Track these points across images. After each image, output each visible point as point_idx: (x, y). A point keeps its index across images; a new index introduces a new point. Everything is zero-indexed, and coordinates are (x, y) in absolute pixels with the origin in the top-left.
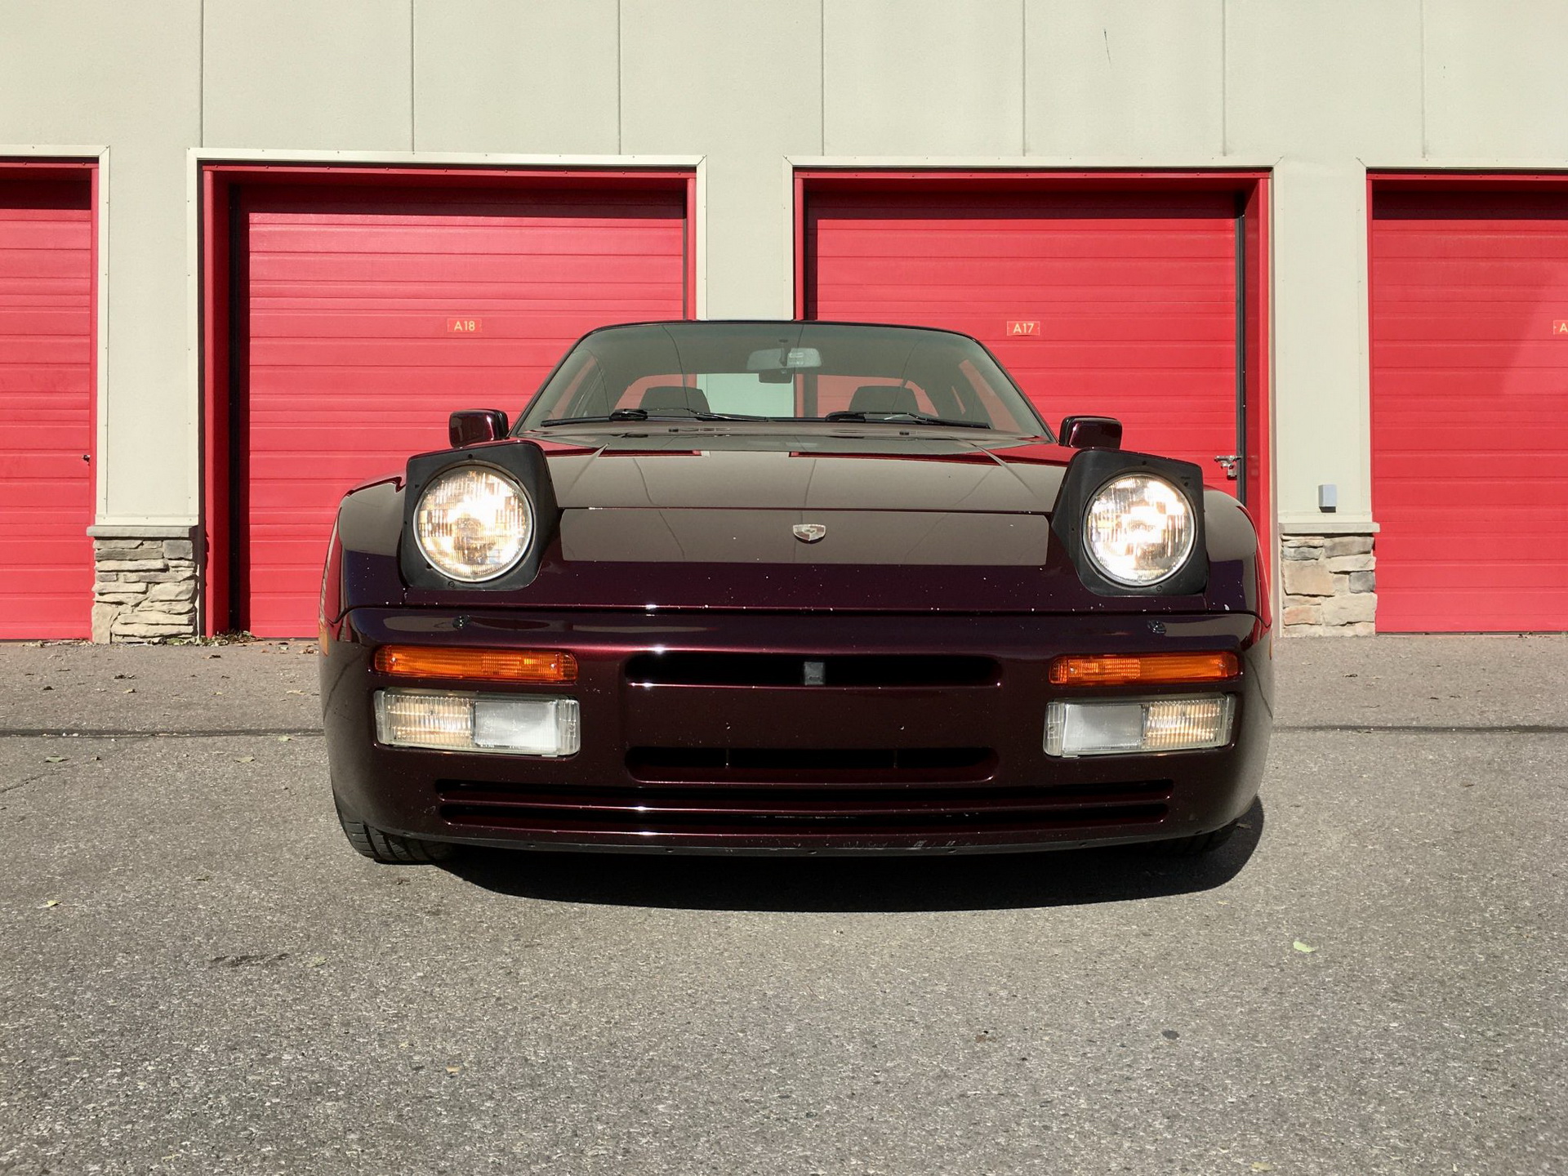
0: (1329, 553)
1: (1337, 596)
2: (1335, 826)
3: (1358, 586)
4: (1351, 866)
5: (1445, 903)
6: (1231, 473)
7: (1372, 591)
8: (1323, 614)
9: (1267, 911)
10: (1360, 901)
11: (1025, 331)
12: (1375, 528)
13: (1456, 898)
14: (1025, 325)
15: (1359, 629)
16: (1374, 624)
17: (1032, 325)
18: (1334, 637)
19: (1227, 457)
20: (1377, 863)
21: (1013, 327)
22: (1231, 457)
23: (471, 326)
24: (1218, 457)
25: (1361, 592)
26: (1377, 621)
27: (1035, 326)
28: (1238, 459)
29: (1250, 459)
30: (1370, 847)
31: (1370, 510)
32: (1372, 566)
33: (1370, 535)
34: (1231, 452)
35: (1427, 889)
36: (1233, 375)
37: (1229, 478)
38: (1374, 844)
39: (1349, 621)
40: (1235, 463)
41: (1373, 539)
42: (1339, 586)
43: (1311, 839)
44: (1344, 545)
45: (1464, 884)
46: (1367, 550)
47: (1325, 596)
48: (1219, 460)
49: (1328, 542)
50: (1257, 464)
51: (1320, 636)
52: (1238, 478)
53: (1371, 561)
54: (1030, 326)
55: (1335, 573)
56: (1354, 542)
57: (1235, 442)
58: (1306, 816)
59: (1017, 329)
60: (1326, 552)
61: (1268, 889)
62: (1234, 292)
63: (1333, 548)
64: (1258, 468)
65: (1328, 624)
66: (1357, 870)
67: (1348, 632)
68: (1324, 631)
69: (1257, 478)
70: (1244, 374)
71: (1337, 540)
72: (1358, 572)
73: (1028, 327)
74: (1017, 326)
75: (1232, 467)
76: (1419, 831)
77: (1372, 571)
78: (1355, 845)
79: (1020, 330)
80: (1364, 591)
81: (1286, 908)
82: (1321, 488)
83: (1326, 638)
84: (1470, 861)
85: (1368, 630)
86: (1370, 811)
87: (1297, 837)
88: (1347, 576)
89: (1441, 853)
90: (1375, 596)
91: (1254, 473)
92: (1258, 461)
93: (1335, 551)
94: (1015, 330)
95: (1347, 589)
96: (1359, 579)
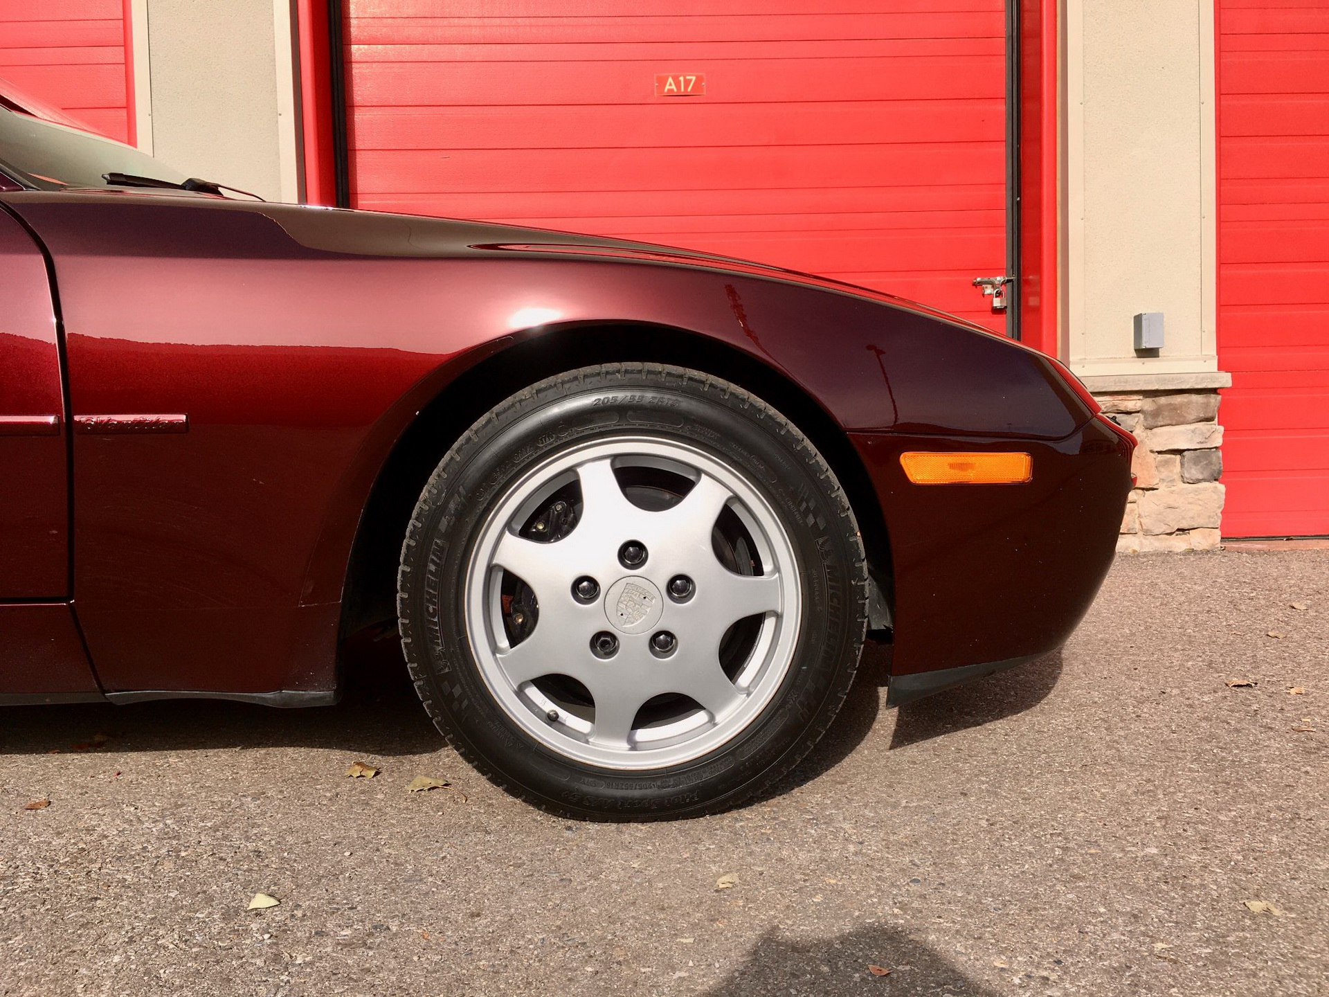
0: (1151, 422)
1: (1163, 489)
3: (1195, 473)
6: (997, 303)
7: (1216, 480)
8: (1140, 516)
11: (682, 89)
12: (1225, 380)
14: (682, 78)
15: (1197, 540)
16: (1218, 533)
17: (694, 78)
18: (1158, 554)
19: (992, 279)
21: (663, 82)
22: (998, 278)
24: (979, 279)
25: (1199, 481)
26: (1222, 528)
27: (699, 79)
28: (1008, 281)
29: (1027, 282)
31: (1214, 353)
32: (1218, 441)
33: (1214, 391)
34: (997, 271)
37: (996, 311)
39: (1181, 526)
40: (1002, 289)
41: (1219, 397)
42: (1165, 473)
44: (1173, 408)
46: (1210, 415)
47: (1143, 489)
48: (980, 283)
49: (1147, 404)
50: (1038, 289)
51: (1134, 551)
52: (1009, 310)
53: (1216, 435)
54: (691, 80)
55: (1159, 452)
56: (1189, 403)
57: (1004, 256)
59: (670, 86)
60: (1145, 419)
63: (1156, 414)
64: (1040, 295)
65: (1147, 533)
67: (1179, 544)
68: (1141, 543)
69: (1037, 310)
70: (1018, 150)
71: (1163, 400)
72: (1196, 450)
73: (687, 82)
74: (670, 80)
75: (999, 294)
77: (1216, 448)
79: (673, 87)
80: (1204, 480)
82: (1138, 320)
83: (1145, 555)
85: (1210, 541)
88: (1178, 457)
90: (1222, 488)
91: (1033, 301)
92: (1041, 282)
93: (1160, 419)
94: (667, 87)
95: (1177, 477)
96: (1196, 461)
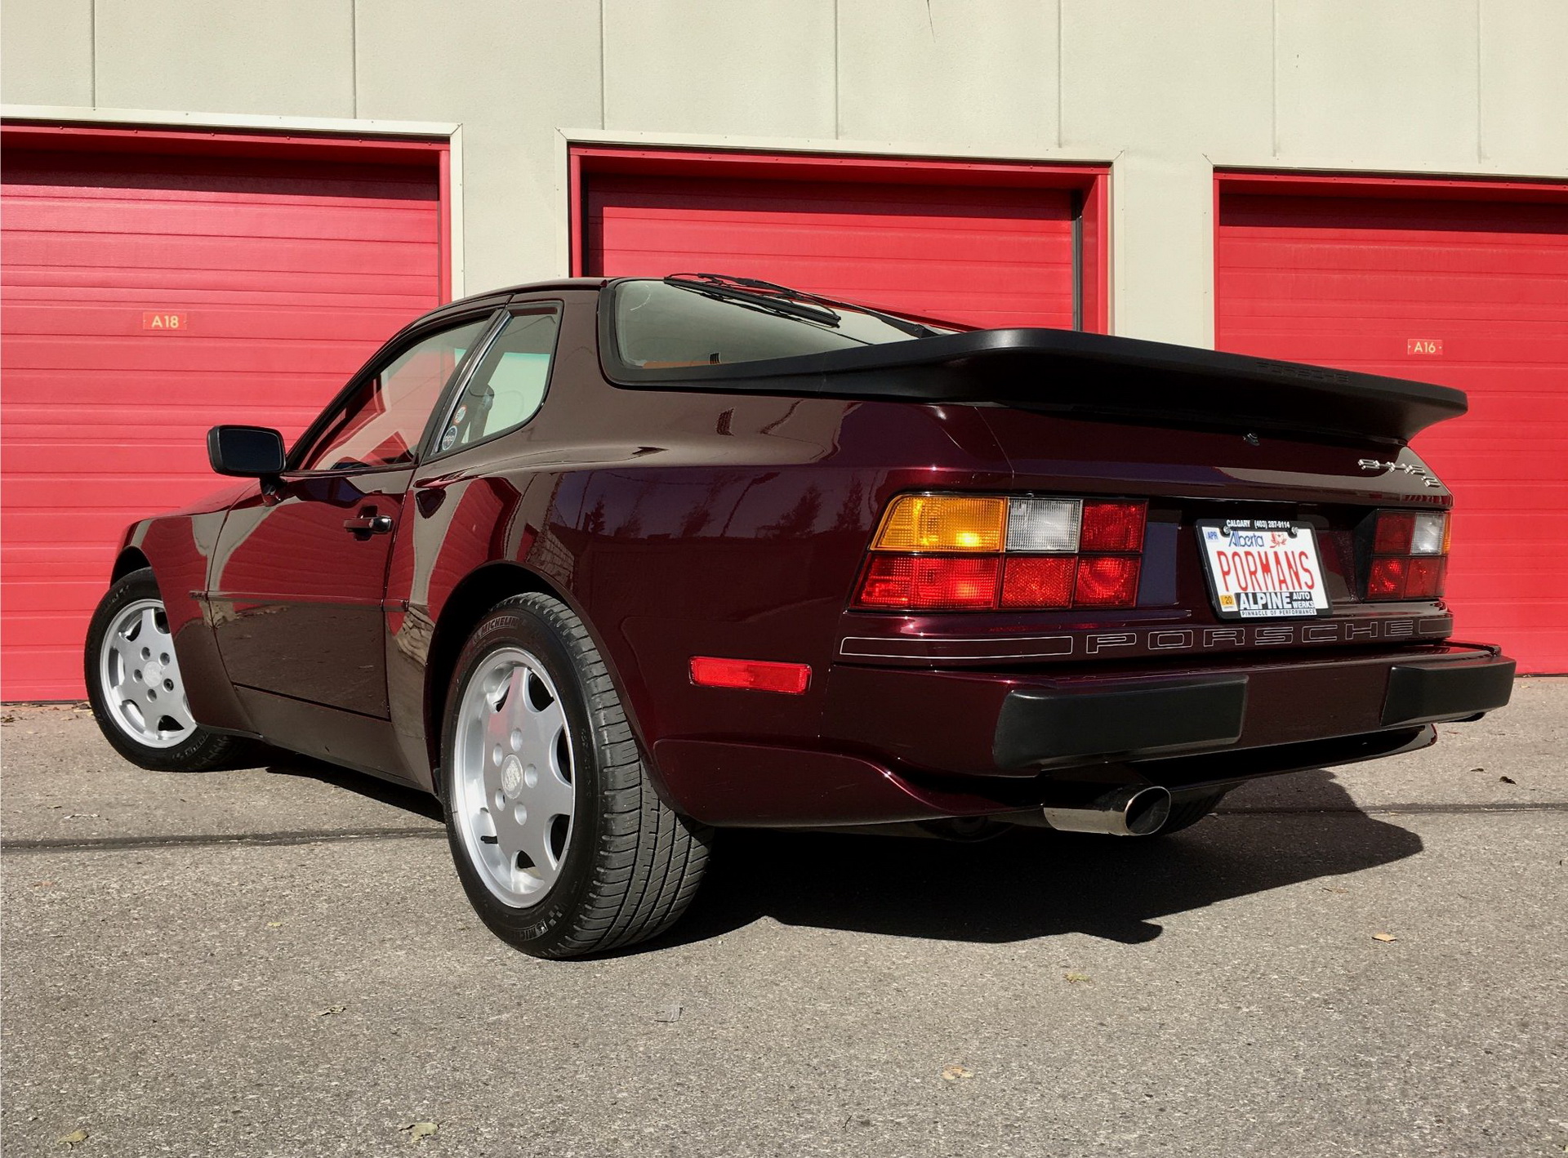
2: (1198, 973)
4: (1223, 1045)
5: (1356, 1114)
9: (1114, 1145)
10: (1242, 1116)
13: (1368, 1102)
20: (1257, 1040)
30: (1245, 1010)
35: (1326, 1087)
38: (1250, 1004)
43: (1168, 997)
45: (1374, 1075)
58: (1160, 956)
61: (1114, 1098)
66: (1232, 1053)
76: (1303, 978)
78: (1225, 1006)
81: (1141, 1137)
84: (1377, 1031)
86: (1239, 943)
87: (1150, 994)
89: (1336, 1016)
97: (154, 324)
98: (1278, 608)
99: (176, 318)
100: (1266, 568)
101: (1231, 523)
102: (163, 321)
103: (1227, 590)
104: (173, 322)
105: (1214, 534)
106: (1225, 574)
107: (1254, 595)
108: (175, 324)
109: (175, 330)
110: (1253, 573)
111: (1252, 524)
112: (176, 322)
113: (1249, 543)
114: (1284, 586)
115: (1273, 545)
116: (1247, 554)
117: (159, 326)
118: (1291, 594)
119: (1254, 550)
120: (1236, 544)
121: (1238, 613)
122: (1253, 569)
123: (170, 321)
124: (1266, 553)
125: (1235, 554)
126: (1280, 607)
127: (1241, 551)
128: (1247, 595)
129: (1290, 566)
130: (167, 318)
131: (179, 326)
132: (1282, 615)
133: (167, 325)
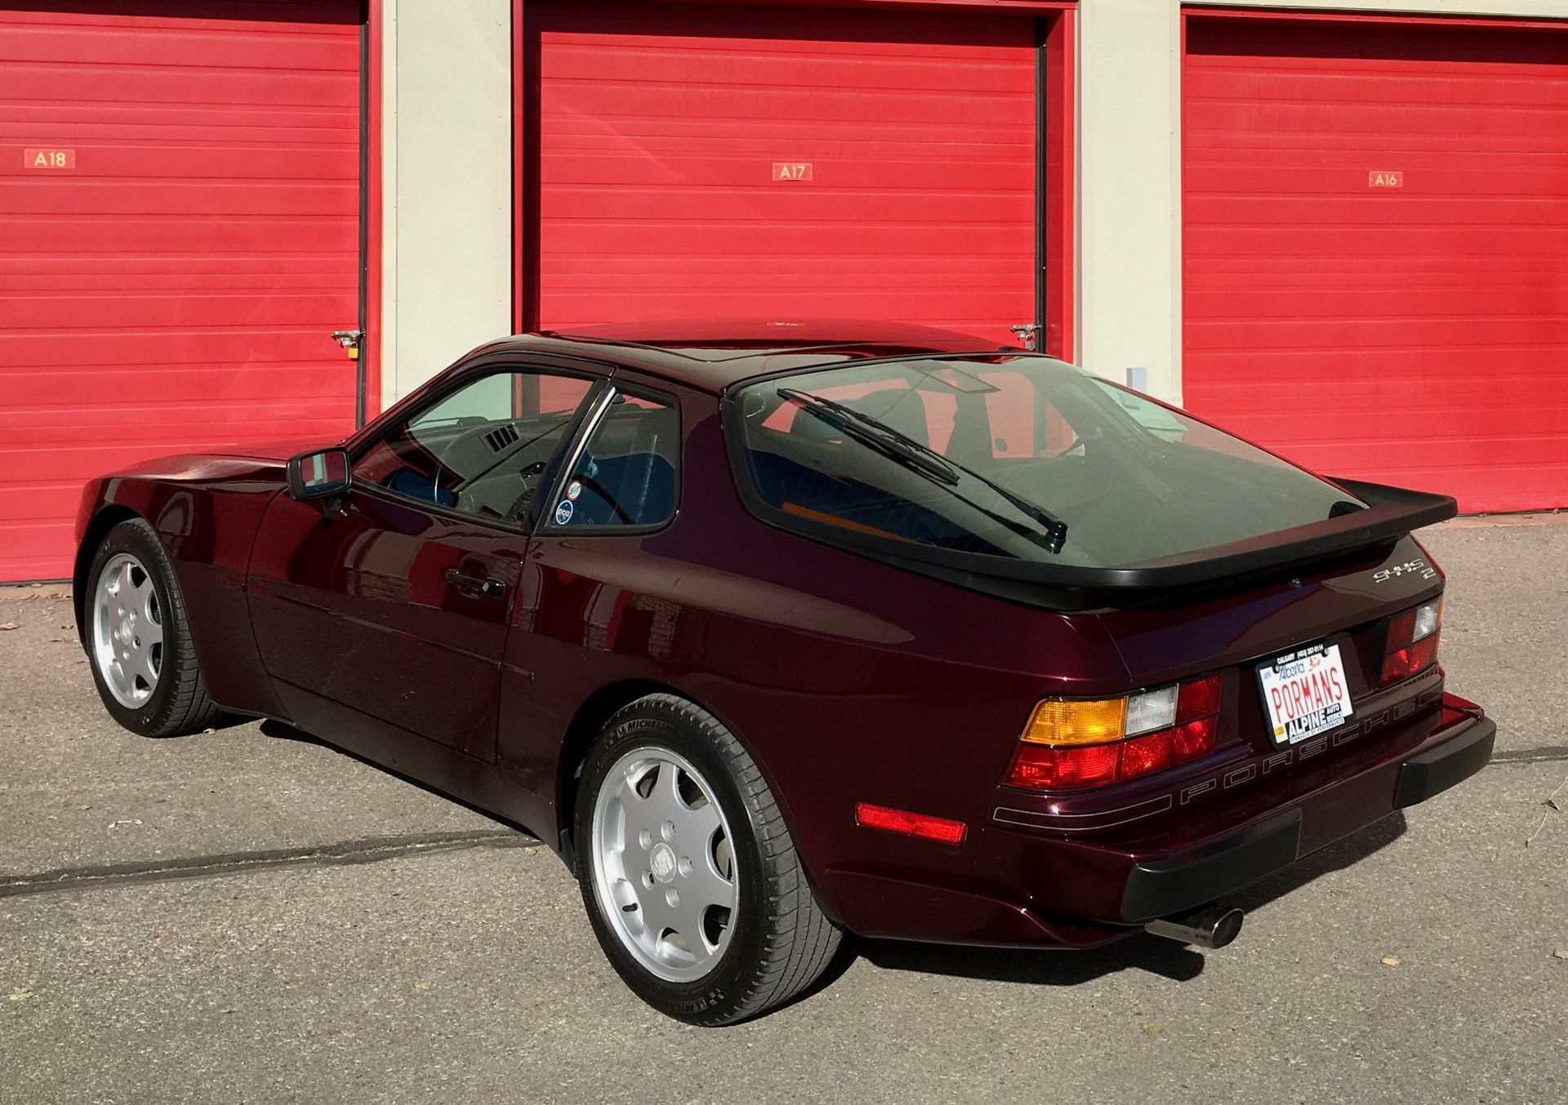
11: (795, 175)
14: (795, 168)
17: (804, 168)
21: (780, 169)
23: (60, 159)
27: (808, 169)
36: (1031, 229)
62: (1033, 132)
70: (1045, 230)
73: (799, 171)
74: (786, 168)
79: (788, 174)
94: (783, 174)
97: (38, 161)
98: (1316, 726)
99: (64, 156)
100: (1307, 692)
101: (1280, 660)
102: (48, 159)
103: (1280, 721)
104: (59, 159)
105: (1268, 674)
106: (1278, 707)
107: (1299, 720)
108: (61, 162)
109: (60, 169)
110: (1297, 700)
111: (1296, 656)
112: (63, 159)
113: (1293, 673)
114: (1320, 703)
115: (1311, 668)
116: (1294, 683)
117: (43, 164)
118: (1326, 710)
119: (1297, 678)
120: (1284, 677)
121: (1288, 741)
122: (1297, 696)
123: (56, 159)
124: (1306, 678)
125: (1285, 686)
126: (1318, 725)
127: (1288, 682)
128: (1294, 722)
129: (1324, 684)
130: (52, 155)
131: (67, 164)
132: (1320, 732)
133: (53, 164)
